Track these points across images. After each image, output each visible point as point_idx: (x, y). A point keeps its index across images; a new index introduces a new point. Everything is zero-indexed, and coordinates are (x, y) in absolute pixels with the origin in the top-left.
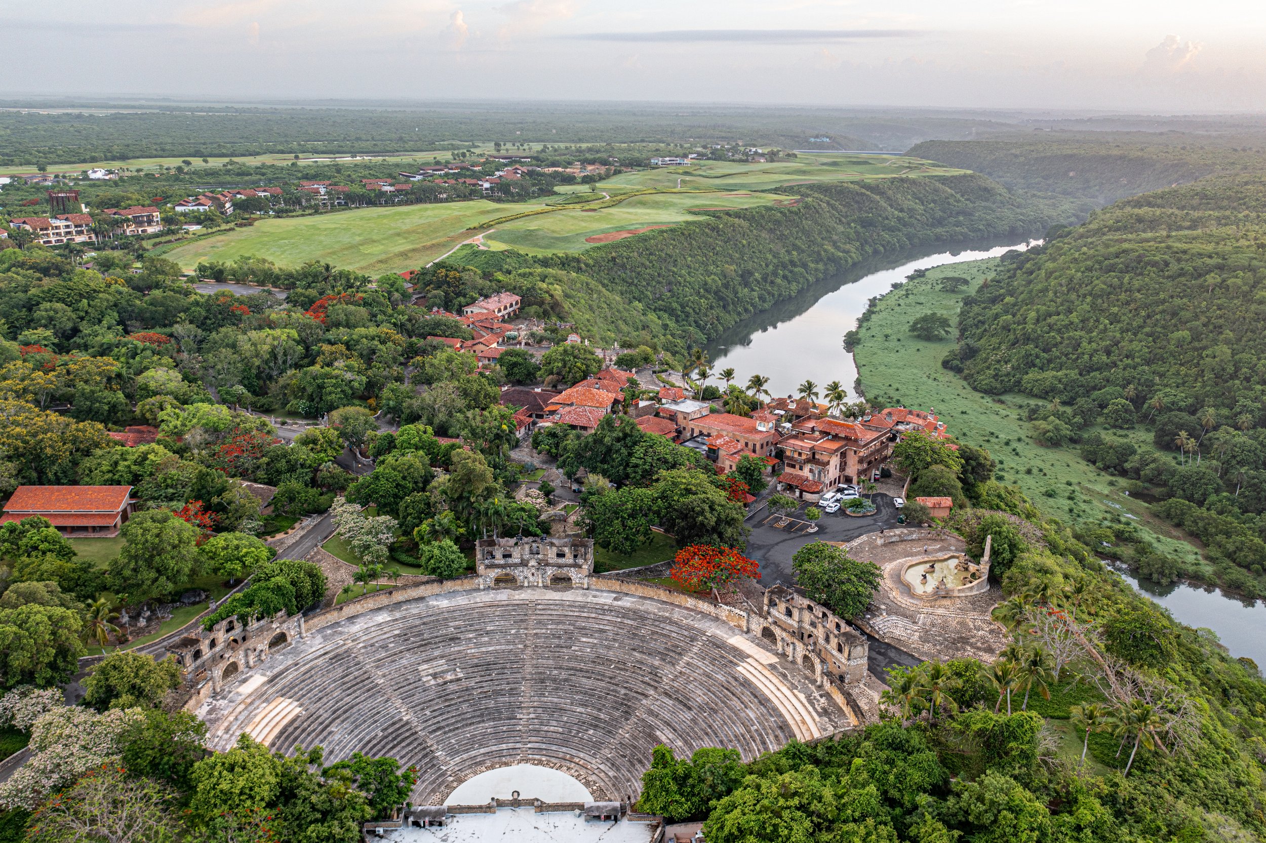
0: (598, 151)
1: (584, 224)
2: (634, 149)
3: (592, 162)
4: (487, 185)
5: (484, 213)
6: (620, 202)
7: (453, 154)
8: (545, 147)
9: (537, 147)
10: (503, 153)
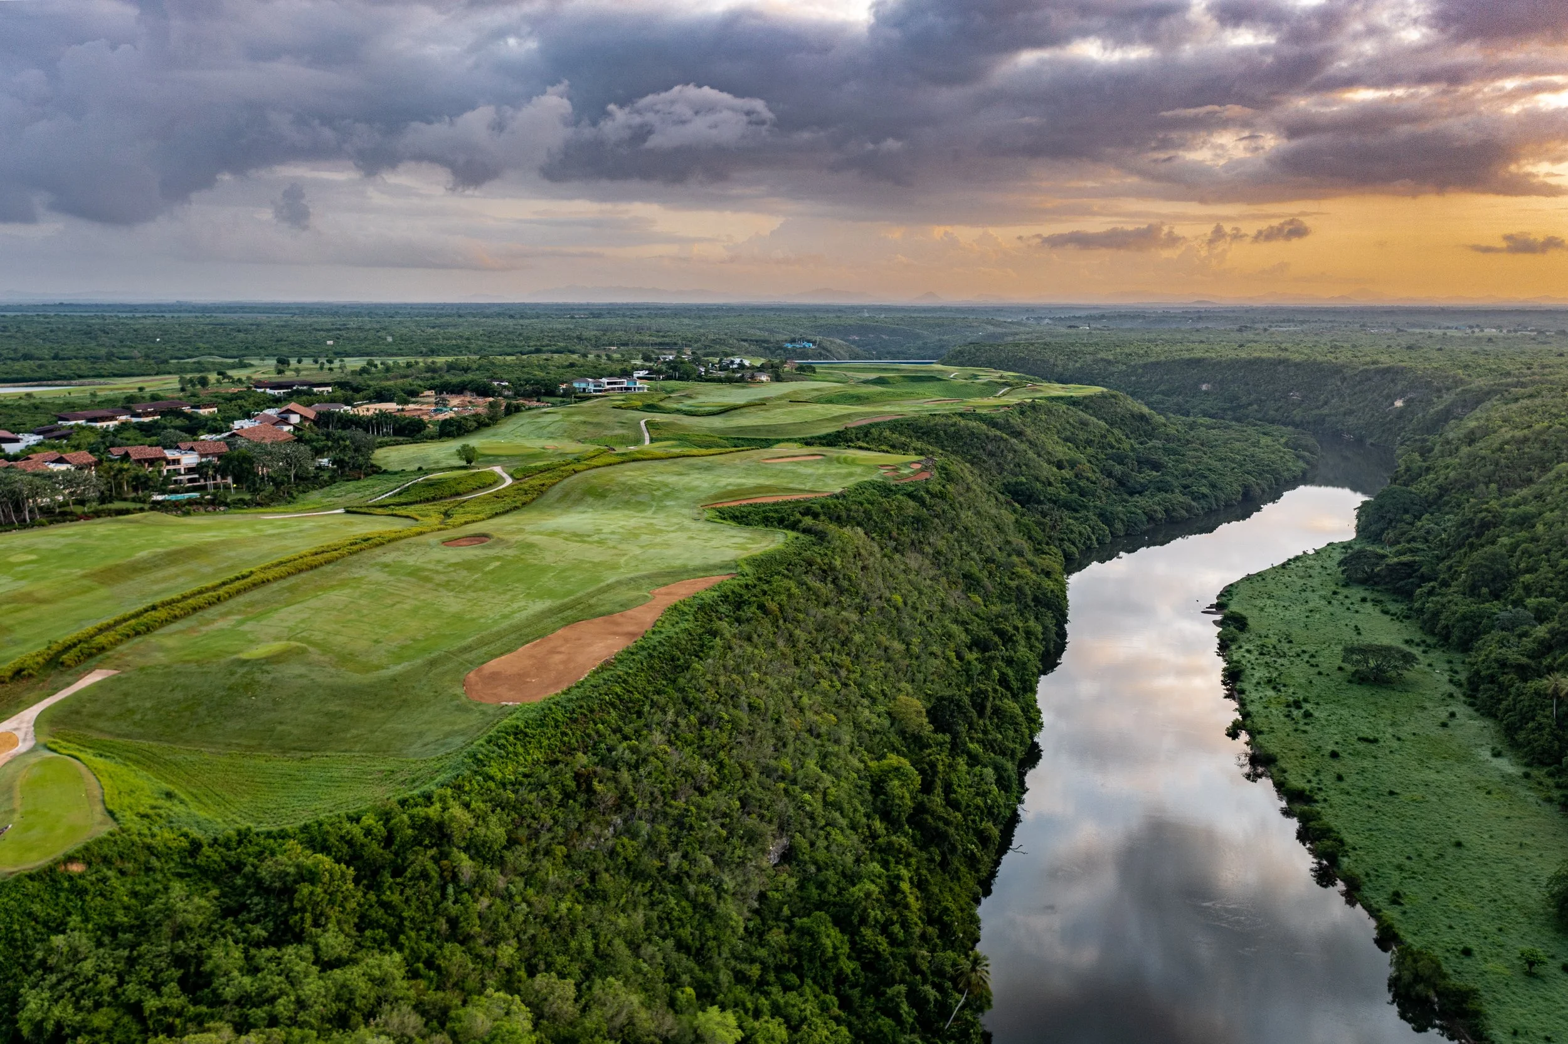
0: (466, 370)
1: (452, 604)
2: (531, 365)
3: (458, 389)
4: (189, 459)
5: (111, 575)
6: (541, 491)
7: (182, 380)
8: (370, 363)
9: (355, 363)
10: (289, 375)
